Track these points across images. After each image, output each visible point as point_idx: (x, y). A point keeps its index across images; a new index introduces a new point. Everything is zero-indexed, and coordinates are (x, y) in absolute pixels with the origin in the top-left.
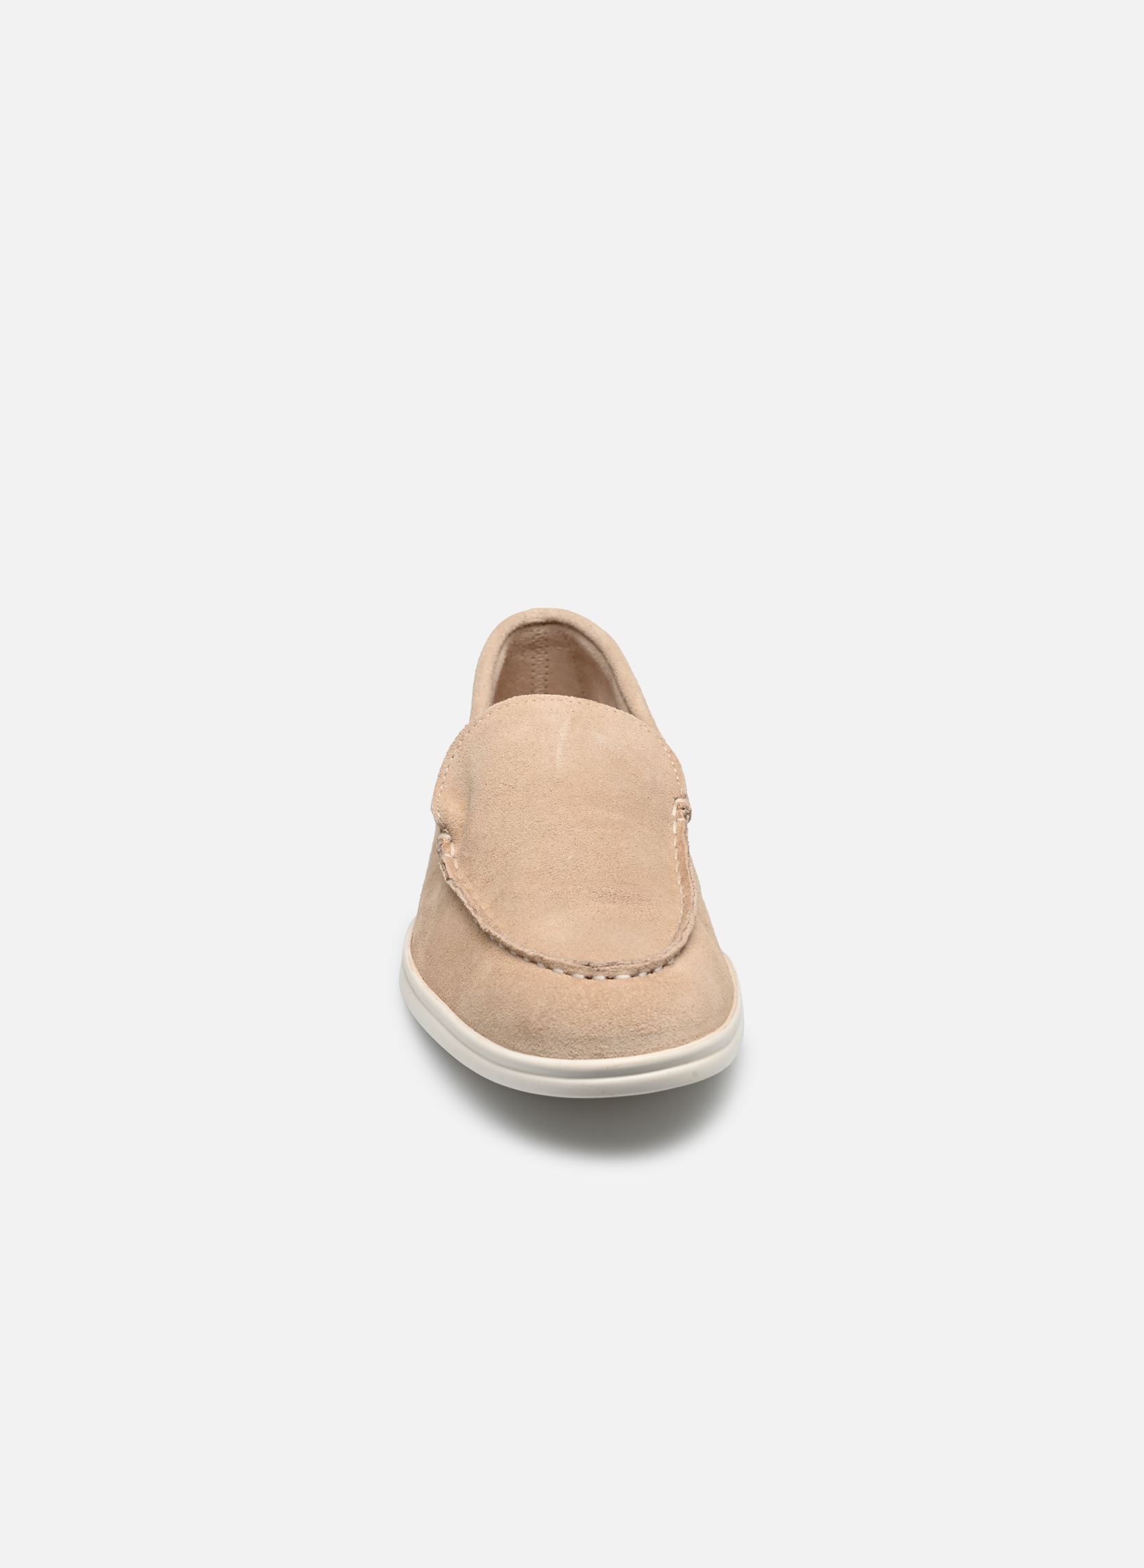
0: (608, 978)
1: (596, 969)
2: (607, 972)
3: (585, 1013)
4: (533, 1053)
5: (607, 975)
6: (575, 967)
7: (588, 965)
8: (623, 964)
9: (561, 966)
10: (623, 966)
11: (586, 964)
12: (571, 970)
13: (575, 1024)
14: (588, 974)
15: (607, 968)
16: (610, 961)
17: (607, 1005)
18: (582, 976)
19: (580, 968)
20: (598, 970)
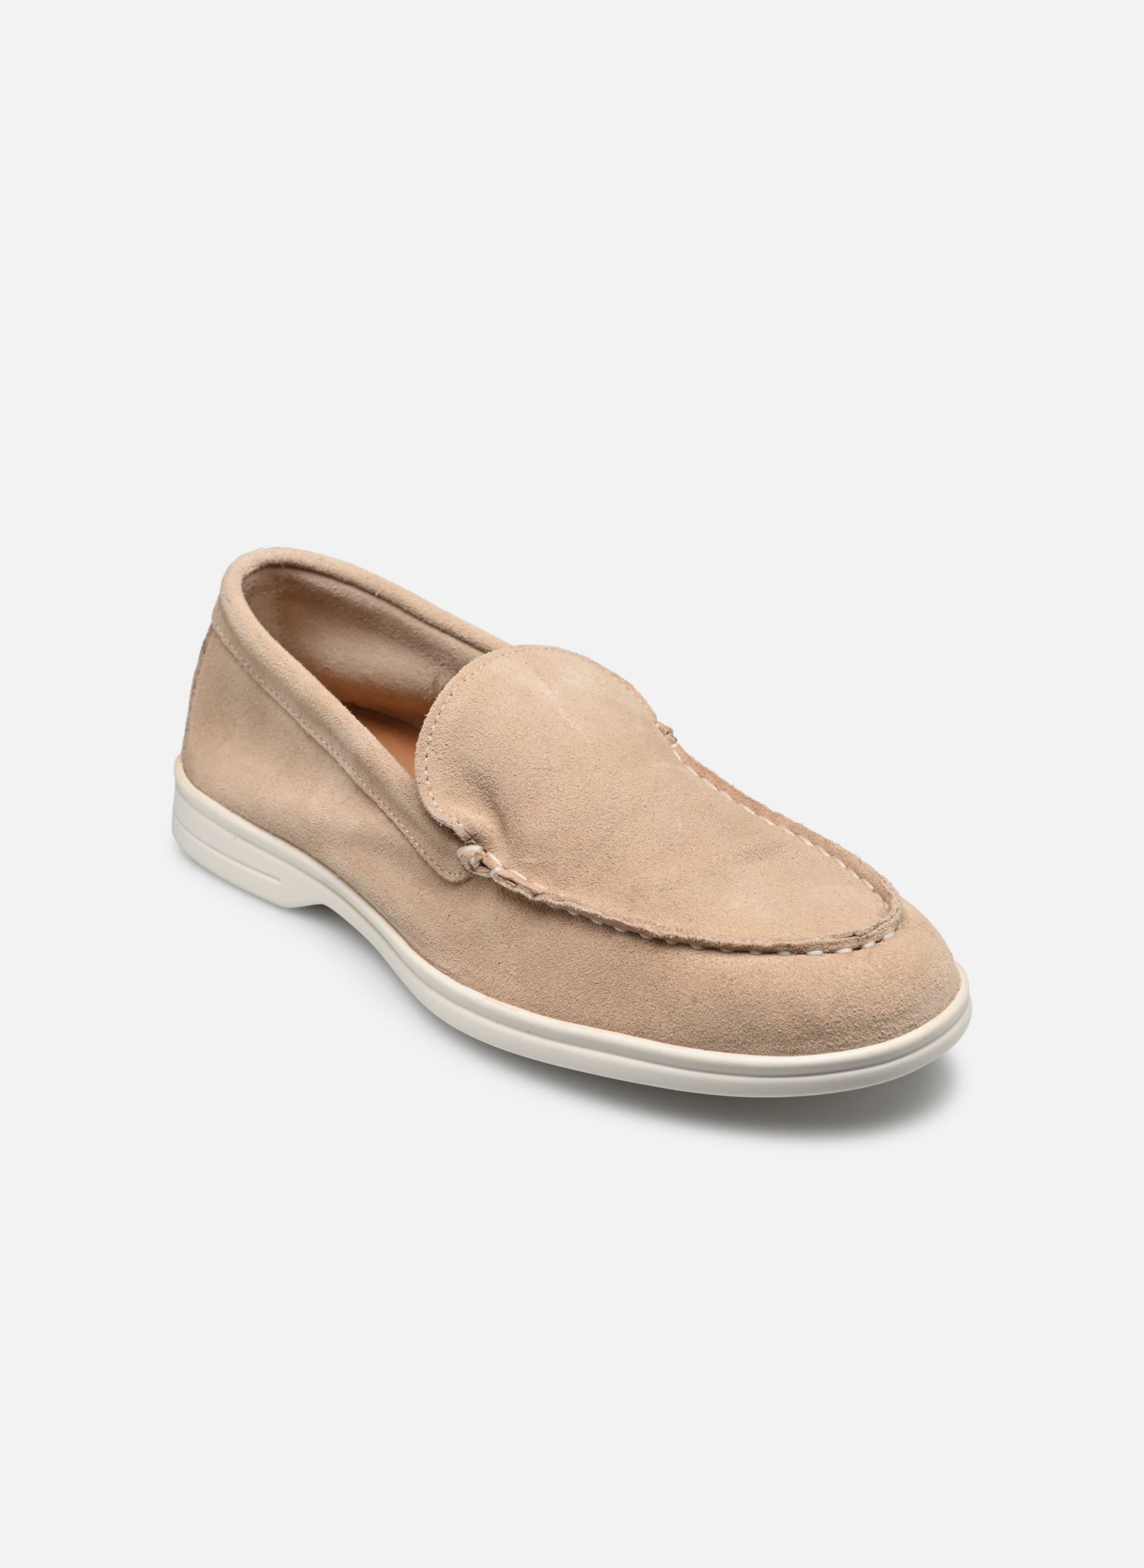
0: (877, 942)
1: (864, 937)
2: (875, 936)
3: (885, 987)
4: (831, 1049)
5: (876, 940)
6: (840, 942)
7: (854, 935)
8: (886, 921)
9: (820, 946)
10: (887, 923)
11: (851, 934)
12: (835, 947)
13: (879, 1003)
14: (856, 945)
15: (875, 931)
16: (874, 924)
17: (901, 970)
18: (848, 950)
19: (846, 941)
20: (867, 938)
